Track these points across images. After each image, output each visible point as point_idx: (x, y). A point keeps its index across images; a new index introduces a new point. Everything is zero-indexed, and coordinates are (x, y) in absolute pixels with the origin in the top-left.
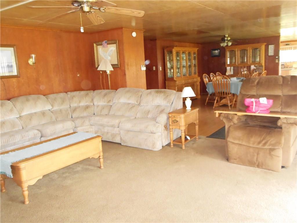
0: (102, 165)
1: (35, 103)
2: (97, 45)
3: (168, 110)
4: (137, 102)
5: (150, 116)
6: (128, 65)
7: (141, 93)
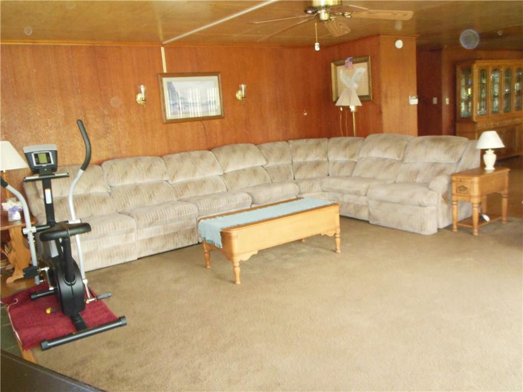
0: (338, 248)
1: (244, 155)
2: (337, 65)
3: (453, 170)
4: (399, 156)
5: (419, 179)
6: (386, 97)
7: (406, 143)
